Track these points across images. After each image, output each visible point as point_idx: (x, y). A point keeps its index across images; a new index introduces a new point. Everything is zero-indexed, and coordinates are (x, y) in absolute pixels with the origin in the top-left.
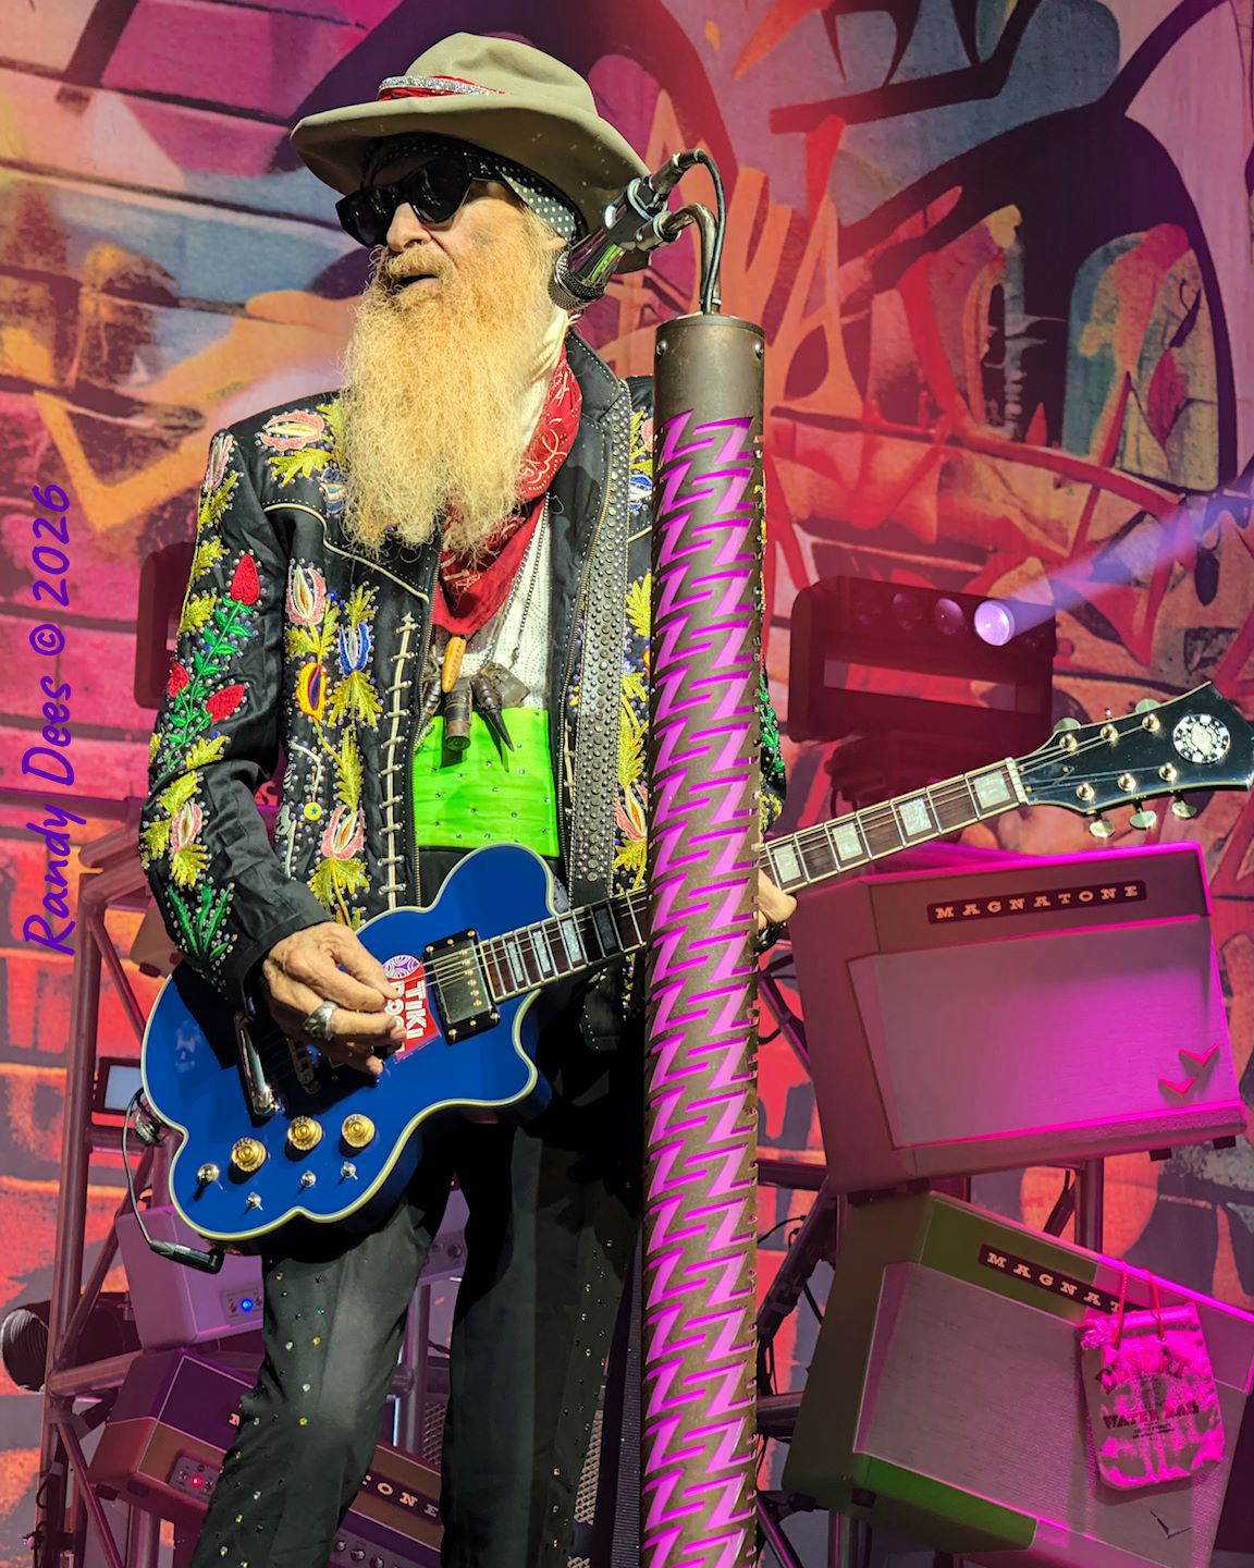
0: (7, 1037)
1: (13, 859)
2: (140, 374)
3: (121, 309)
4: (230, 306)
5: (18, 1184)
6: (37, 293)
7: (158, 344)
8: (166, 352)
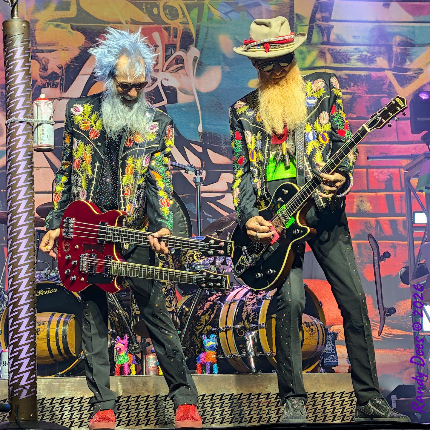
0: (395, 211)
1: (392, 173)
2: (408, 63)
3: (402, 49)
4: (427, 44)
5: (402, 242)
6: (383, 49)
7: (411, 55)
8: (413, 57)
